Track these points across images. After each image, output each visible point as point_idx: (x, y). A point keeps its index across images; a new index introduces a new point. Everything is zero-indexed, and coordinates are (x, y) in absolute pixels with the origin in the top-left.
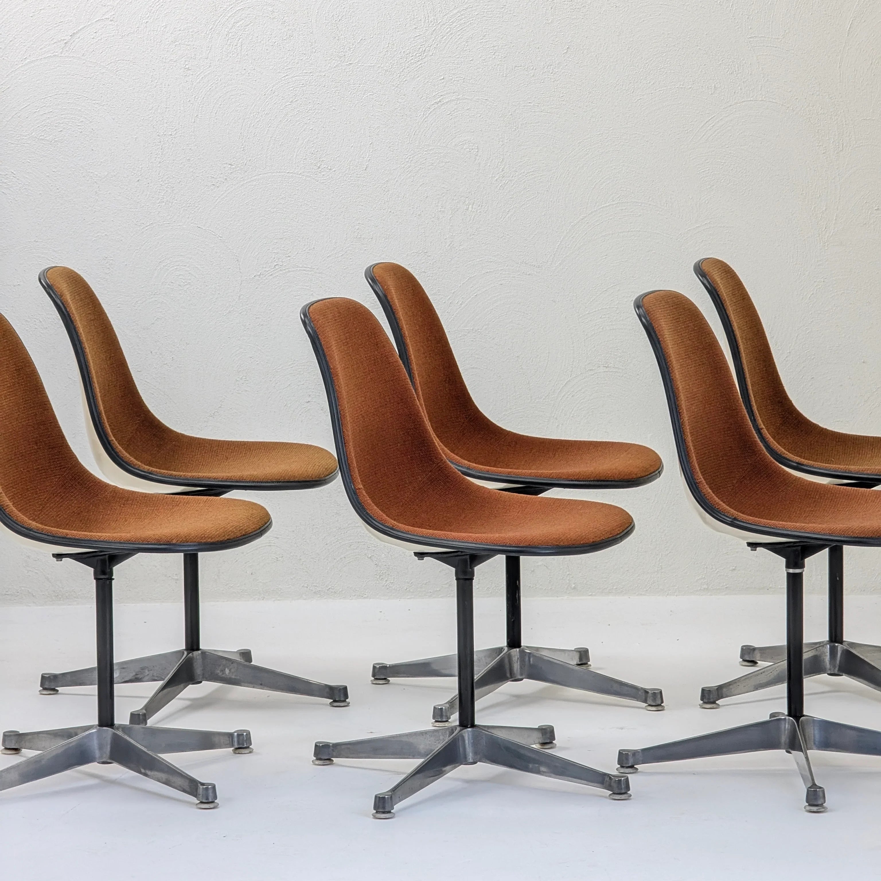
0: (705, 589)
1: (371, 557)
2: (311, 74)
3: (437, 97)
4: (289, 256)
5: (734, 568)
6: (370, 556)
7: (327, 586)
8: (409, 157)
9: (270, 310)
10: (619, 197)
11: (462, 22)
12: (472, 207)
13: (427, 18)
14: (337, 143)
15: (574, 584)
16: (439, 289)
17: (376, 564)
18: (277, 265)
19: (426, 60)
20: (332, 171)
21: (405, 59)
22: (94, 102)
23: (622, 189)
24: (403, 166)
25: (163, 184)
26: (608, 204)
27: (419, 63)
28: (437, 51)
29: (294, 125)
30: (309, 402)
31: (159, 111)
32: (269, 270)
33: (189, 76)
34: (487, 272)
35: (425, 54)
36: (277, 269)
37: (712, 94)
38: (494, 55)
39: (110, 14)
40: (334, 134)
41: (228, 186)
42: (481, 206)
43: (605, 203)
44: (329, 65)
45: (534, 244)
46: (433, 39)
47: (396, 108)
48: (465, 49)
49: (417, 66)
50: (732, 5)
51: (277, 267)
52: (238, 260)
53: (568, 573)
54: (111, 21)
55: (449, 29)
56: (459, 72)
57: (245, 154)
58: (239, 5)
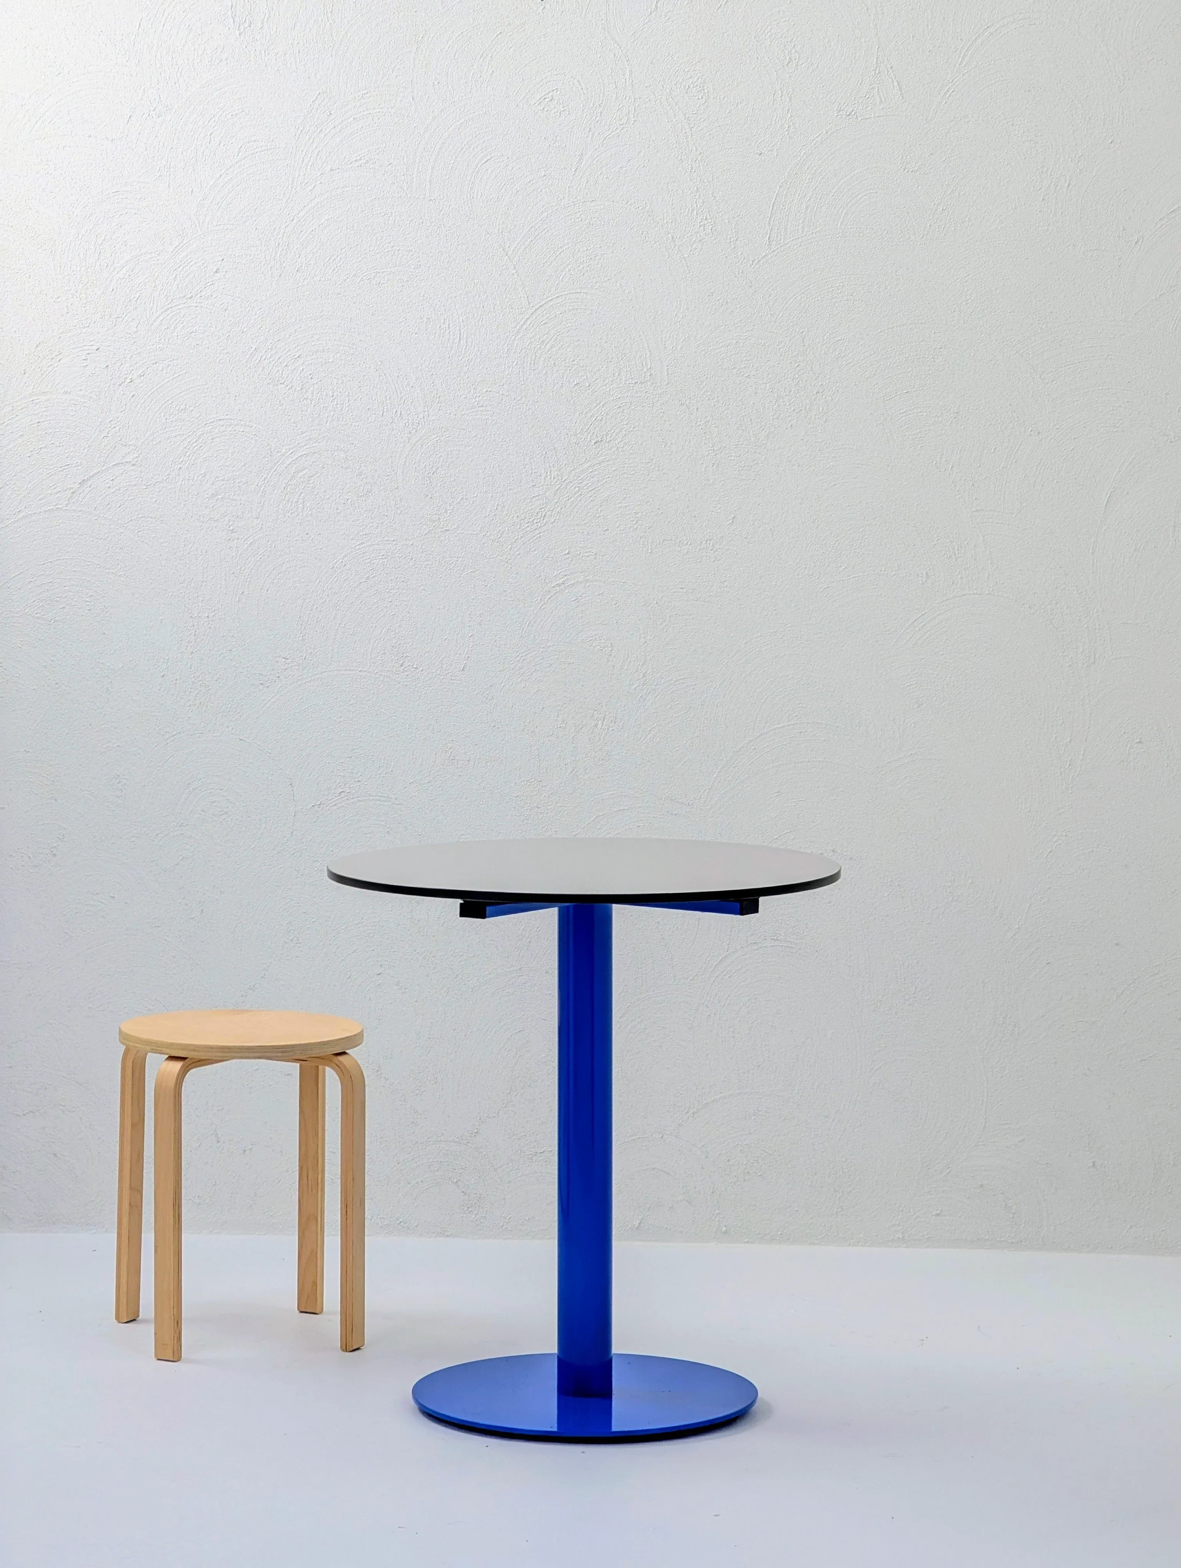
0: (899, 1238)
1: (456, 1182)
2: (395, 542)
3: (560, 577)
4: (358, 781)
5: (938, 1212)
6: (455, 1180)
7: (397, 1219)
8: (520, 656)
9: (332, 851)
10: (796, 716)
11: (595, 479)
12: (603, 724)
13: (549, 474)
14: (427, 633)
15: (725, 1226)
16: (556, 829)
17: (463, 1192)
18: (343, 792)
19: (545, 528)
20: (418, 671)
21: (518, 527)
22: (108, 571)
23: (801, 705)
24: (512, 667)
25: (196, 681)
26: (782, 725)
27: (537, 532)
28: (562, 516)
29: (370, 608)
30: (380, 974)
31: (193, 585)
32: (332, 799)
33: (233, 540)
34: (620, 810)
35: (545, 521)
36: (342, 798)
37: (923, 583)
38: (636, 524)
39: (132, 457)
40: (422, 622)
41: (281, 686)
42: (615, 722)
43: (779, 724)
44: (419, 531)
45: (683, 775)
46: (556, 500)
47: (505, 589)
48: (597, 515)
49: (534, 537)
50: (952, 467)
51: (343, 795)
52: (291, 785)
53: (717, 1212)
54: (133, 465)
55: (577, 488)
56: (590, 545)
57: (305, 645)
58: (301, 450)
